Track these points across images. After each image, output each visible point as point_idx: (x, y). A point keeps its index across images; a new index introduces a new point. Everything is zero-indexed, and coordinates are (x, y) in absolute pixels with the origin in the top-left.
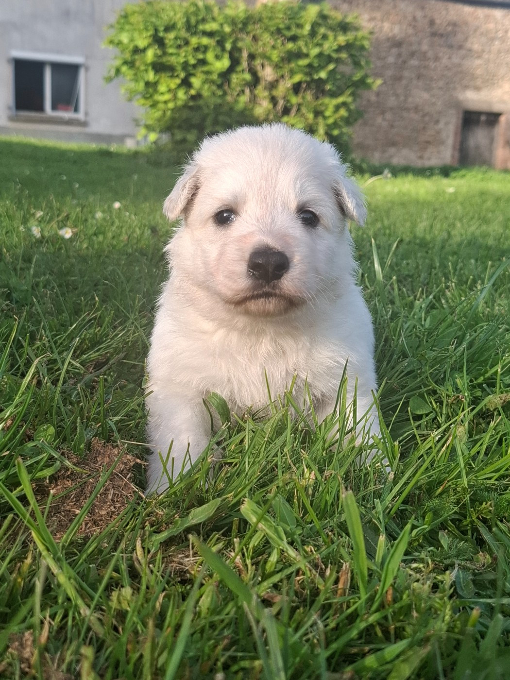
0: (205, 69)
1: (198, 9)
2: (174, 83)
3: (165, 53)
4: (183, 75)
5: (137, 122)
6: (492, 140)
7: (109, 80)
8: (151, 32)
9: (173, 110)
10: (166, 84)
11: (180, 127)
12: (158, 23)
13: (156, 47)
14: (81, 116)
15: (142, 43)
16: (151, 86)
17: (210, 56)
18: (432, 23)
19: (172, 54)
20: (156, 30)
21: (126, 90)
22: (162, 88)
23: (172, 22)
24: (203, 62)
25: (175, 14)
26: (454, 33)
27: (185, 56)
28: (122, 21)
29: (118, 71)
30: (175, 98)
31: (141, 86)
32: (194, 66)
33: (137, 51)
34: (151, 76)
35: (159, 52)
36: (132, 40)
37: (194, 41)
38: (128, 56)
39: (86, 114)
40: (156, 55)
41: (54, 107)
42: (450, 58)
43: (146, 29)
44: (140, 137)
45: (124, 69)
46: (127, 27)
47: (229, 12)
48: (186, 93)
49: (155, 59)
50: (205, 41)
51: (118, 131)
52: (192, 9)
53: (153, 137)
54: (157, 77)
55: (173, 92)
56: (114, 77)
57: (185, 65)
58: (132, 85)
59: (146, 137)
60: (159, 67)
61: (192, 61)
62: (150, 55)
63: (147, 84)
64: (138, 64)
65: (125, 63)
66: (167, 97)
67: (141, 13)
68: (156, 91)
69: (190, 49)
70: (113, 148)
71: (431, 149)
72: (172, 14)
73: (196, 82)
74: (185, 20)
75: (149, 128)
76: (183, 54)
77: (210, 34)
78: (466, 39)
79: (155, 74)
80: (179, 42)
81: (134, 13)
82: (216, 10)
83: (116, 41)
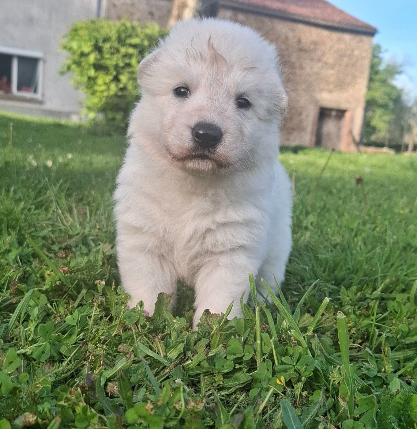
0: (130, 70)
1: (126, 28)
2: (108, 78)
3: (102, 58)
4: (115, 73)
5: (81, 104)
6: (339, 129)
7: (62, 73)
8: (93, 43)
9: (107, 97)
10: (103, 79)
11: (111, 110)
12: (99, 36)
13: (97, 53)
14: (38, 96)
15: (86, 49)
16: (92, 80)
17: (134, 61)
18: (299, 41)
19: (107, 59)
20: (97, 41)
21: (75, 82)
22: (100, 81)
23: (108, 37)
24: (129, 65)
25: (111, 31)
26: (315, 50)
27: (116, 61)
28: (74, 33)
29: (69, 68)
30: (108, 89)
31: (85, 79)
32: (123, 68)
33: (83, 55)
34: (92, 73)
35: (99, 57)
36: (80, 47)
37: (123, 50)
38: (76, 57)
39: (43, 95)
40: (96, 59)
41: (19, 88)
42: (311, 68)
43: (90, 40)
44: (83, 115)
45: (74, 66)
46: (77, 38)
47: (148, 31)
48: (117, 86)
49: (96, 62)
50: (131, 50)
51: (66, 108)
52: (123, 28)
53: (92, 115)
54: (97, 74)
55: (107, 84)
56: (67, 72)
57: (116, 67)
58: (79, 78)
59: (87, 115)
60: (98, 67)
61: (121, 64)
62: (92, 58)
63: (90, 78)
64: (84, 64)
65: (75, 62)
66: (103, 88)
67: (87, 28)
68: (95, 83)
69: (120, 55)
70: (63, 121)
71: (295, 134)
72: (109, 30)
73: (124, 78)
74: (117, 35)
75: (89, 109)
76: (116, 59)
77: (134, 46)
78: (323, 55)
79: (95, 72)
80: (112, 51)
81: (82, 28)
82: (139, 30)
83: (68, 47)
